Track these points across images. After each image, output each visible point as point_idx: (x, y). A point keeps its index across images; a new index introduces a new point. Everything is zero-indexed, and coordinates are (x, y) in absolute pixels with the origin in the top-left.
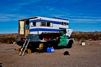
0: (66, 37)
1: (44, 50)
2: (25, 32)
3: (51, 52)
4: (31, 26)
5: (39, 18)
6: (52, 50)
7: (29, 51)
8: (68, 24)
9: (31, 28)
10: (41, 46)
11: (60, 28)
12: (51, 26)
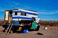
0: (36, 23)
1: (22, 32)
2: (8, 19)
3: (26, 33)
4: (14, 15)
5: (20, 10)
6: (27, 32)
7: (12, 32)
8: (37, 15)
9: (13, 16)
10: (20, 28)
11: (32, 17)
12: (27, 15)
